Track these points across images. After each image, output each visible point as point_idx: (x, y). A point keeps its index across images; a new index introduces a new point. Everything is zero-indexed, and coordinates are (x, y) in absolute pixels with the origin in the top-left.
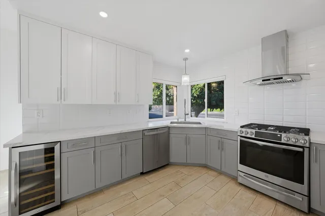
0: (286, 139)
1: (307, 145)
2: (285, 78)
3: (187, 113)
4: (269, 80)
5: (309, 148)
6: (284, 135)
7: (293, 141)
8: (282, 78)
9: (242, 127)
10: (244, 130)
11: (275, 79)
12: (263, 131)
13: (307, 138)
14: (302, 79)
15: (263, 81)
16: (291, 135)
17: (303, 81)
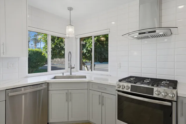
0: (157, 93)
1: (175, 99)
2: (157, 31)
3: (72, 66)
4: (144, 33)
5: (176, 102)
6: (155, 89)
7: (163, 95)
8: (155, 31)
9: (120, 81)
10: (121, 84)
11: (149, 32)
12: (138, 85)
13: (174, 91)
14: (172, 34)
15: (140, 34)
16: (162, 89)
17: (173, 36)
